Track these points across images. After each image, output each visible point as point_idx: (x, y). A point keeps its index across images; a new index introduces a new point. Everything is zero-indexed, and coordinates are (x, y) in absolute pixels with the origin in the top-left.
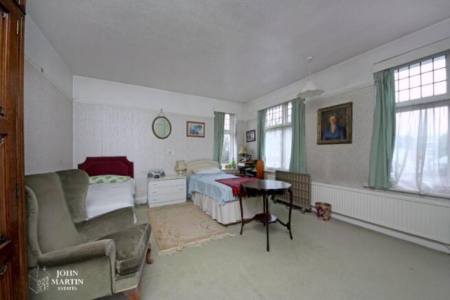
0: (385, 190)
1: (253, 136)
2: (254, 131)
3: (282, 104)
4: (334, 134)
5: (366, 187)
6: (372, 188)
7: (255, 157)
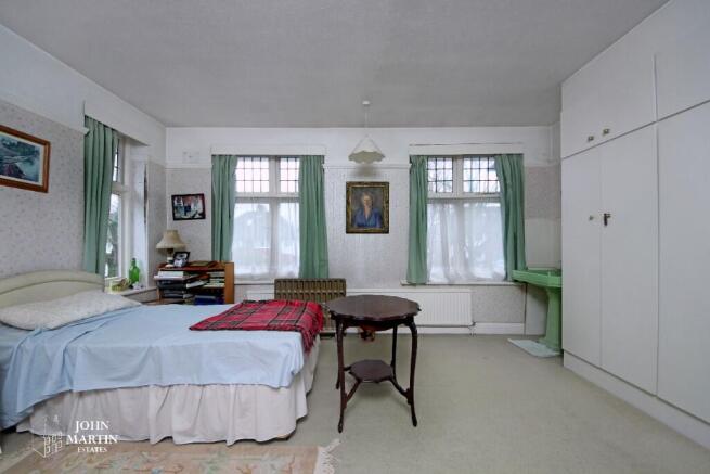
0: (424, 284)
1: (196, 207)
2: (202, 196)
3: (269, 157)
4: (369, 218)
5: (404, 285)
6: (414, 285)
7: (203, 253)
